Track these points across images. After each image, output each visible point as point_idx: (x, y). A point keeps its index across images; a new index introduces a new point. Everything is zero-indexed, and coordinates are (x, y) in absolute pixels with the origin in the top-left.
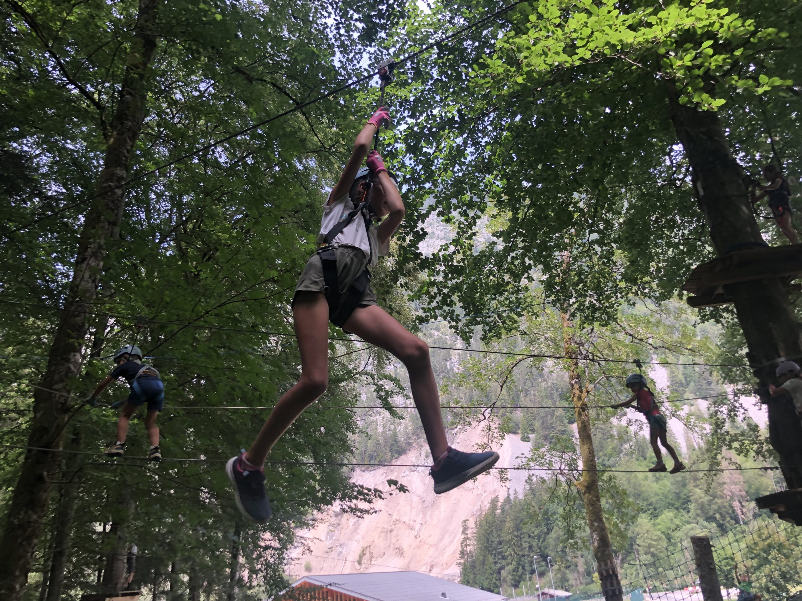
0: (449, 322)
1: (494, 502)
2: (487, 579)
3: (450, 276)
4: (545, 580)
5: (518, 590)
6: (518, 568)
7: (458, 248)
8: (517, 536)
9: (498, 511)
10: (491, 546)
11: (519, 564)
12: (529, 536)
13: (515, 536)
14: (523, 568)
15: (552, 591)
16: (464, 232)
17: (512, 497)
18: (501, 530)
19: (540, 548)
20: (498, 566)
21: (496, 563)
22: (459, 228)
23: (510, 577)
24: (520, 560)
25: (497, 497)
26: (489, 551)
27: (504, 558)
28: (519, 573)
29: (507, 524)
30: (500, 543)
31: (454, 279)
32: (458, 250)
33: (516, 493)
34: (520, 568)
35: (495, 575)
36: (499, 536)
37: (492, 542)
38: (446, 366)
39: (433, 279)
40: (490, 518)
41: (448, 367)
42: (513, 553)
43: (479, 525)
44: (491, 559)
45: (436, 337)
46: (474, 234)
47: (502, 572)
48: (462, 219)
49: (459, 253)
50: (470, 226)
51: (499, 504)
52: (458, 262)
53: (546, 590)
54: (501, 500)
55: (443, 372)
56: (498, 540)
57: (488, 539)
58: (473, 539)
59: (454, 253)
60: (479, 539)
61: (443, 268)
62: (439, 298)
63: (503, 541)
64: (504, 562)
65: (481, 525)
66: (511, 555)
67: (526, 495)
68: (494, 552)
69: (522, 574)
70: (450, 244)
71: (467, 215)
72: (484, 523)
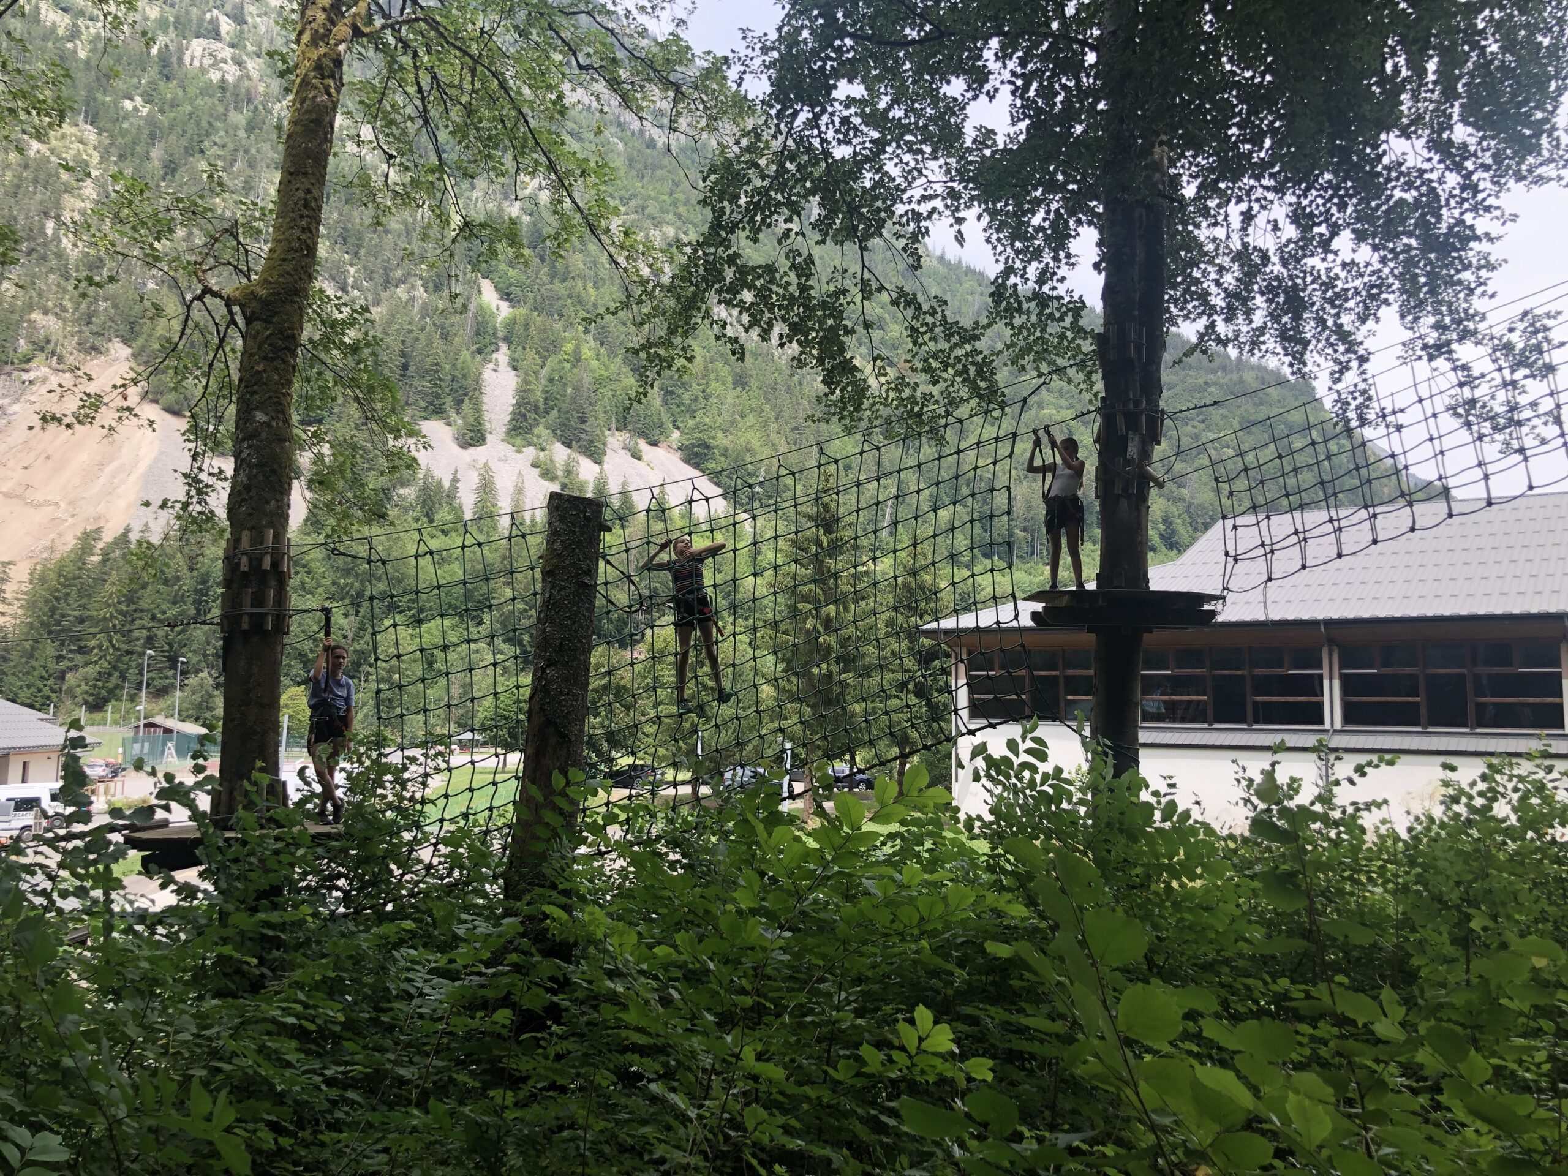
9: (96, 559)
13: (120, 612)
17: (134, 537)
23: (84, 687)
24: (119, 659)
25: (98, 530)
28: (110, 685)
29: (107, 587)
34: (117, 674)
37: (63, 616)
38: (42, 228)
42: (106, 644)
47: (69, 676)
53: (159, 720)
54: (108, 537)
58: (17, 604)
60: (31, 605)
63: (90, 618)
64: (79, 659)
66: (100, 647)
68: (62, 637)
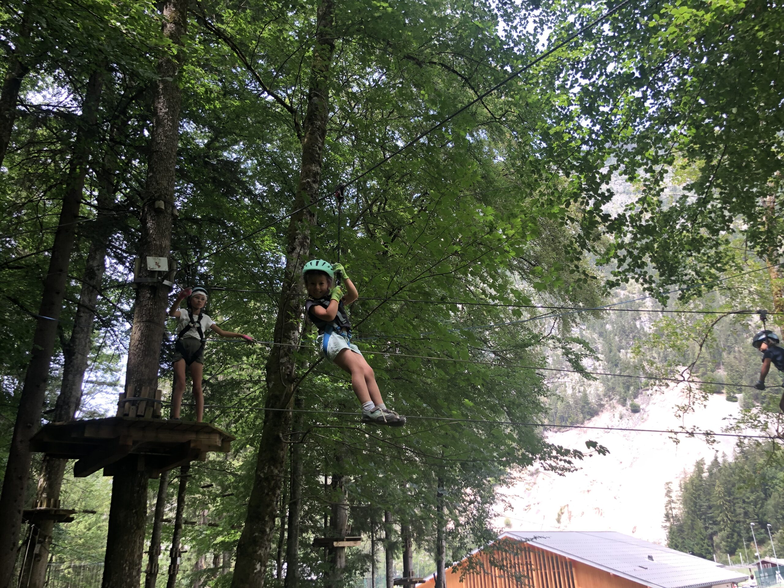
0: (642, 284)
1: (699, 465)
2: (697, 544)
3: (639, 236)
4: (764, 549)
5: (734, 557)
6: (733, 535)
7: (646, 206)
8: (729, 501)
9: (705, 475)
10: (700, 510)
11: (734, 531)
12: (744, 502)
13: (726, 501)
14: (739, 535)
15: (774, 560)
16: (651, 189)
17: (720, 460)
18: (709, 494)
19: (757, 515)
20: (710, 531)
21: (706, 528)
22: (645, 185)
23: (724, 543)
24: (734, 526)
25: (702, 460)
26: (697, 515)
27: (715, 523)
28: (735, 540)
29: (716, 488)
30: (710, 507)
31: (644, 239)
32: (645, 209)
33: (724, 455)
34: (736, 535)
35: (706, 541)
36: (708, 500)
37: (701, 506)
38: (635, 326)
39: (619, 240)
40: (696, 481)
41: (638, 326)
42: (725, 519)
43: (685, 488)
44: (700, 524)
45: (622, 296)
46: (662, 190)
47: (715, 538)
48: (648, 175)
49: (647, 211)
50: (657, 182)
51: (706, 467)
52: (647, 221)
53: (767, 559)
54: (708, 463)
55: (632, 332)
56: (707, 504)
57: (695, 503)
58: (679, 502)
59: (641, 212)
60: (685, 502)
61: (631, 229)
62: (629, 260)
63: (714, 505)
64: (715, 528)
65: (686, 488)
66: (723, 520)
67: (737, 459)
68: (703, 517)
69: (738, 541)
70: (637, 202)
71: (654, 171)
72: (689, 486)
